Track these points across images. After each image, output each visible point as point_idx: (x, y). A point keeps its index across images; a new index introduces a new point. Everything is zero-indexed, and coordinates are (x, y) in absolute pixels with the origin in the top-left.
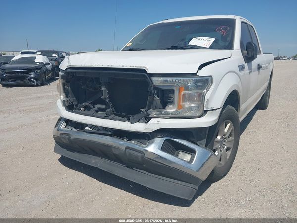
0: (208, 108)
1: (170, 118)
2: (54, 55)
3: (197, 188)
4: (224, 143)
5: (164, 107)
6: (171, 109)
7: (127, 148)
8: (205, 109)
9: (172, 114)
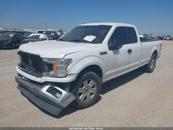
0: (68, 73)
1: (51, 77)
2: (52, 34)
3: (61, 110)
4: (89, 90)
5: (49, 72)
6: (52, 73)
7: (34, 89)
8: (67, 74)
9: (51, 75)
